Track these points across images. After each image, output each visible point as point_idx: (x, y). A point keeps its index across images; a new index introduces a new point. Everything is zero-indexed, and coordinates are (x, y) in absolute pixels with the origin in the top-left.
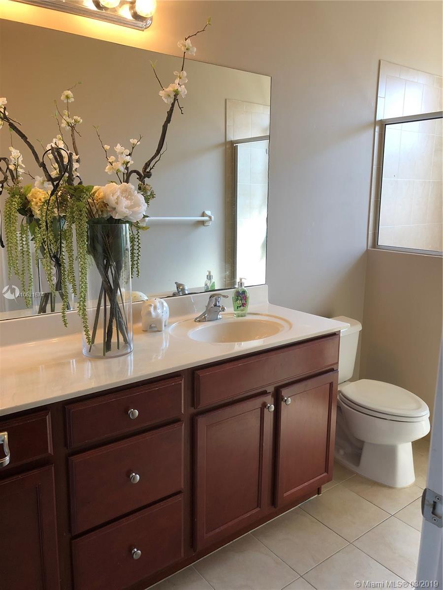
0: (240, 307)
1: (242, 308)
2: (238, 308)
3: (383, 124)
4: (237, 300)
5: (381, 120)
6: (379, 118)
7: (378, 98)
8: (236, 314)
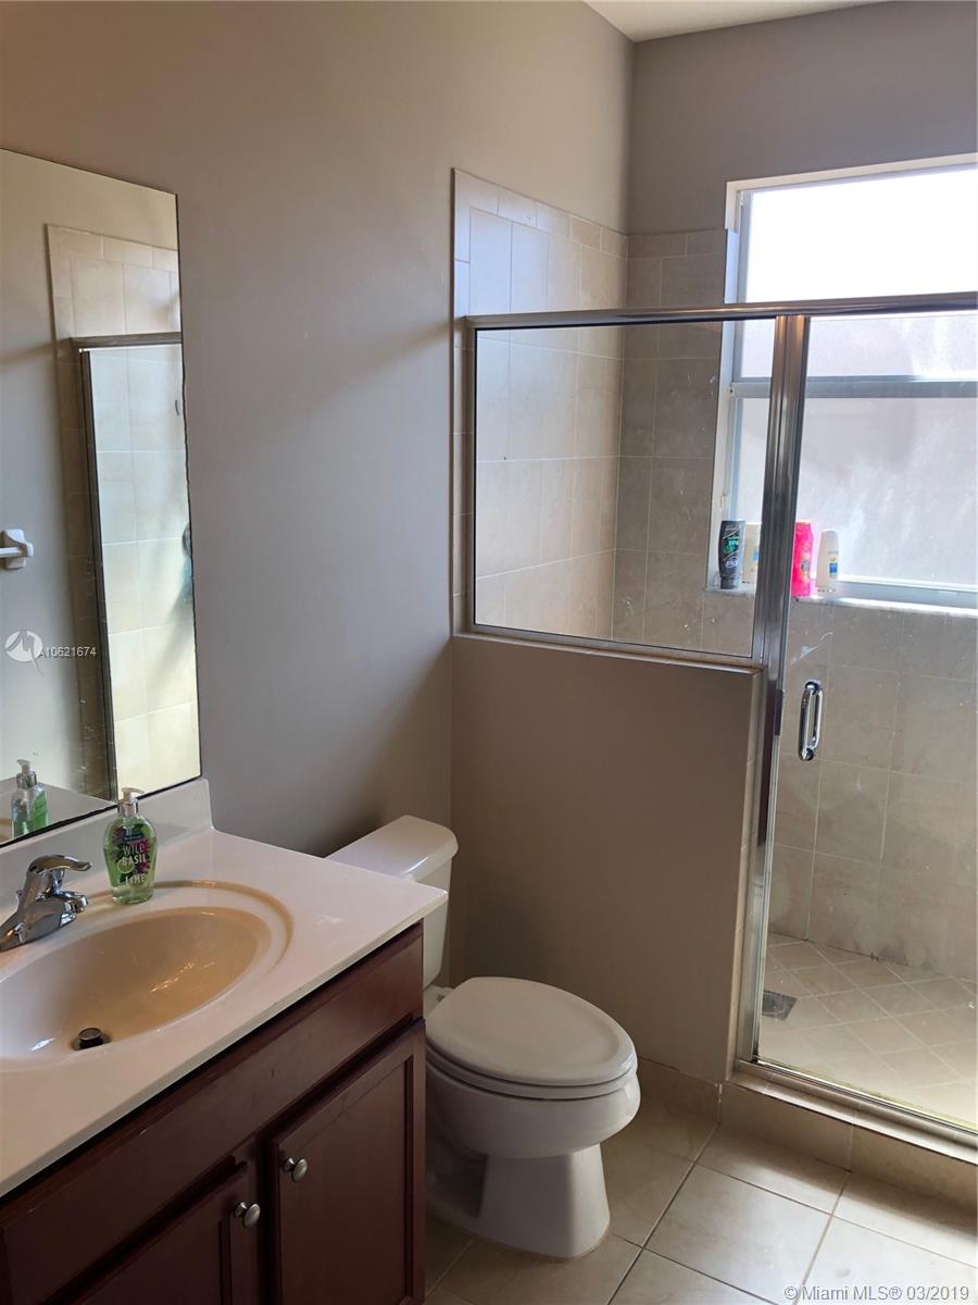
0: (130, 875)
1: (136, 877)
2: (123, 880)
3: (470, 329)
4: (120, 855)
5: (465, 317)
6: (458, 313)
7: (456, 263)
8: (117, 895)
